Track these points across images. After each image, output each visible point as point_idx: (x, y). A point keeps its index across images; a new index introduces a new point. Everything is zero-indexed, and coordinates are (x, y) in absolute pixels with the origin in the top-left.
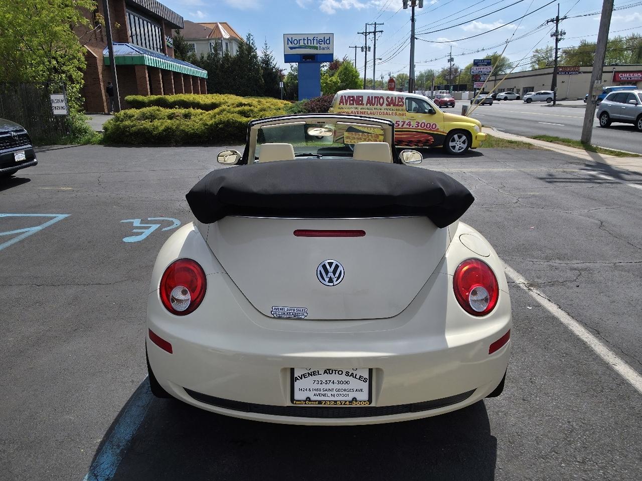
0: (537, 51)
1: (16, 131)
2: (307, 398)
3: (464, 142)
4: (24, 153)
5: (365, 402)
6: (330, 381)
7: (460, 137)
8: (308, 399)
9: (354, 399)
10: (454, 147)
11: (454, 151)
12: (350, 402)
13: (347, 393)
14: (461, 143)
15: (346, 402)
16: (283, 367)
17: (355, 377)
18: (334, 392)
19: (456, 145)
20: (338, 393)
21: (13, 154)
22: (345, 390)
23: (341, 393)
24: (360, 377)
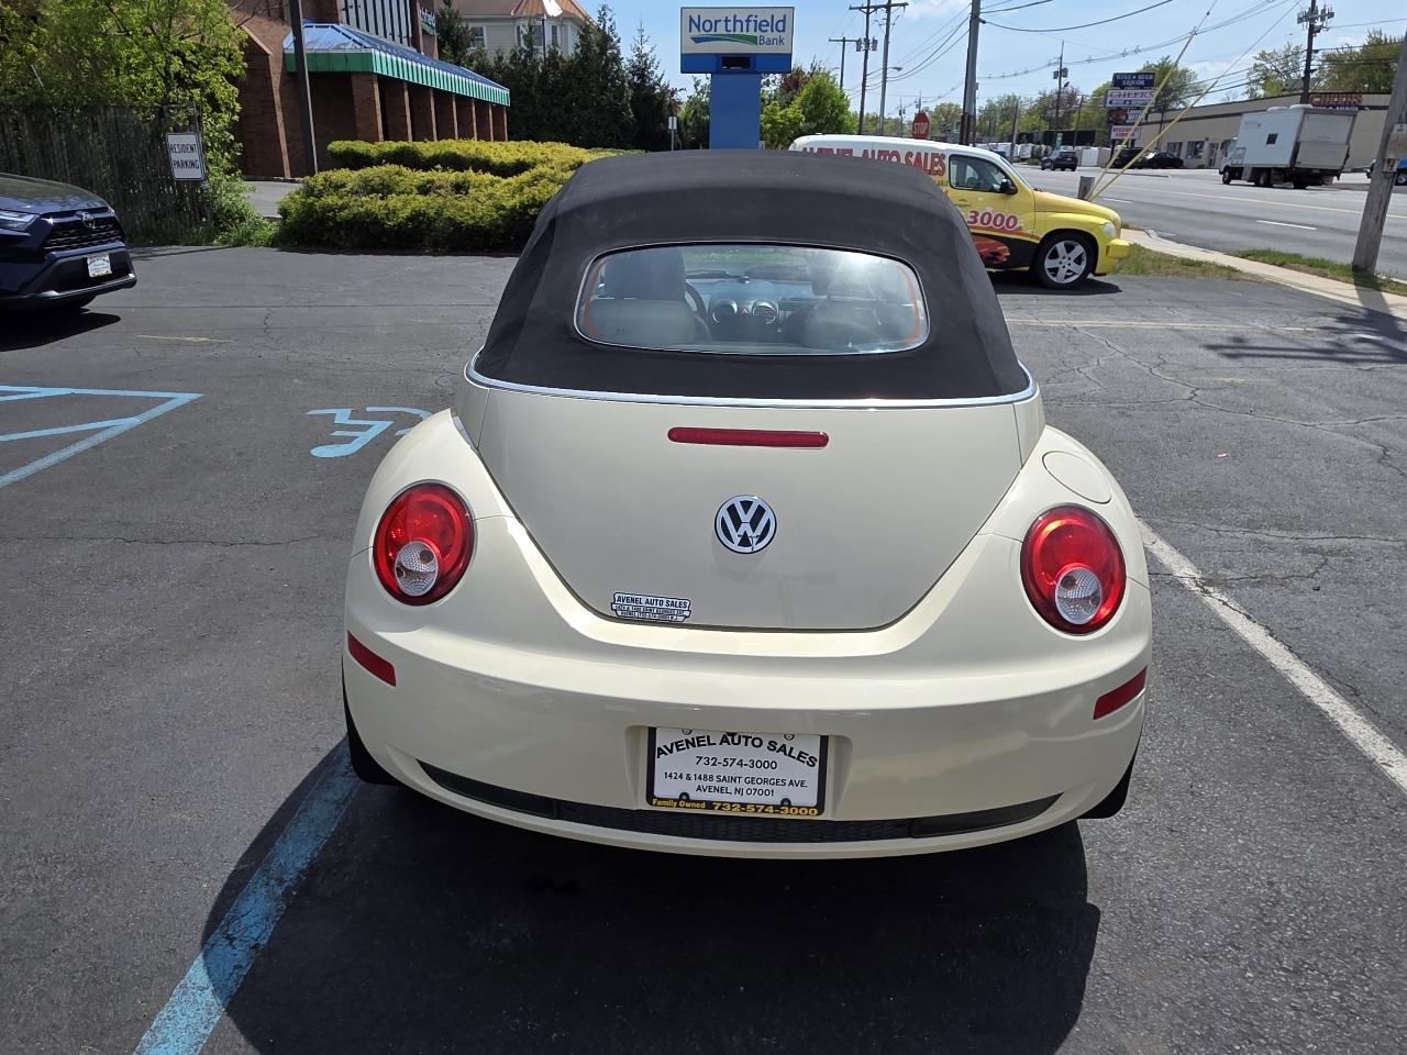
0: (1263, 55)
1: (91, 211)
2: (681, 795)
3: (1078, 261)
4: (107, 258)
5: (809, 808)
6: (734, 760)
7: (1069, 249)
8: (685, 797)
9: (786, 802)
10: (1055, 271)
11: (1055, 279)
12: (775, 807)
13: (770, 787)
14: (1071, 262)
15: (767, 806)
16: (630, 724)
17: (790, 755)
18: (742, 785)
19: (1061, 266)
20: (751, 786)
21: (85, 260)
22: (765, 781)
23: (758, 787)
24: (800, 755)
